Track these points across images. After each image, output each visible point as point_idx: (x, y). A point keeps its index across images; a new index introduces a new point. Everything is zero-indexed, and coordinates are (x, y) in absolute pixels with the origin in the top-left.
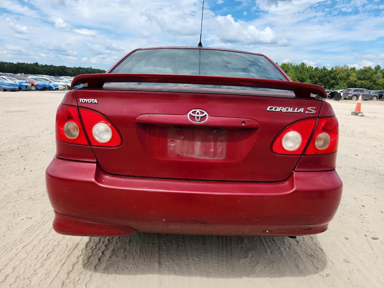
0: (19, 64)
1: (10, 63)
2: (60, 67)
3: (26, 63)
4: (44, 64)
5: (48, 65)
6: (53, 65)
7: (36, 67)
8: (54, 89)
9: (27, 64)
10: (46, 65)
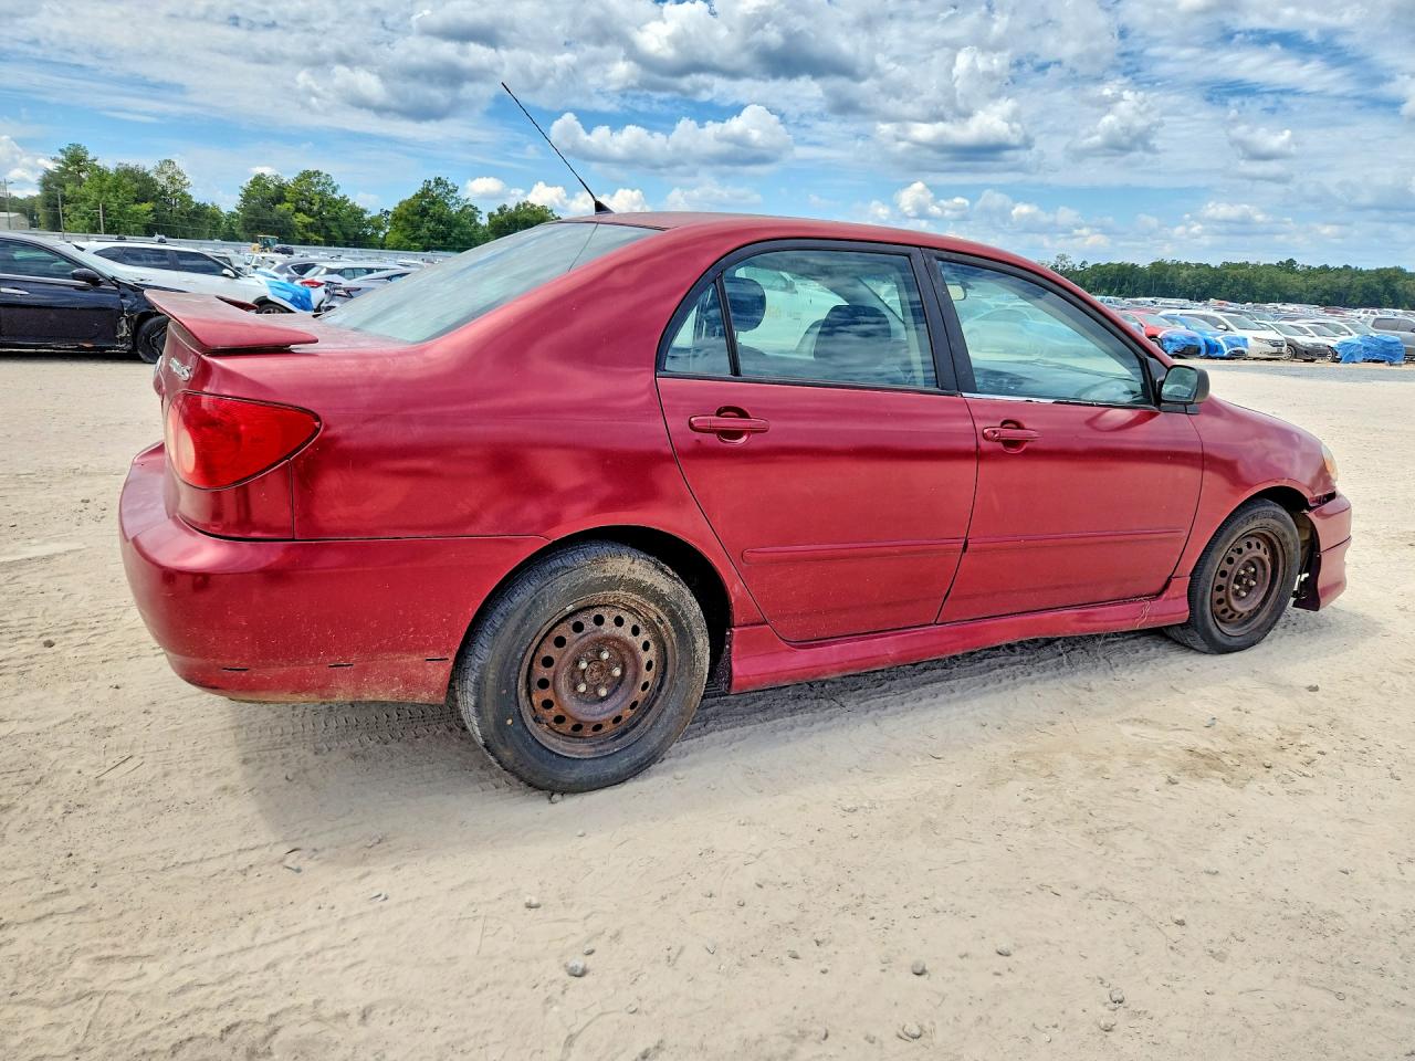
0: (1227, 265)
1: (1199, 266)
2: (1378, 271)
3: (1252, 262)
4: (1316, 265)
5: (1331, 266)
6: (1353, 267)
7: (1283, 276)
8: (1225, 354)
9: (1256, 267)
10: (1325, 269)
